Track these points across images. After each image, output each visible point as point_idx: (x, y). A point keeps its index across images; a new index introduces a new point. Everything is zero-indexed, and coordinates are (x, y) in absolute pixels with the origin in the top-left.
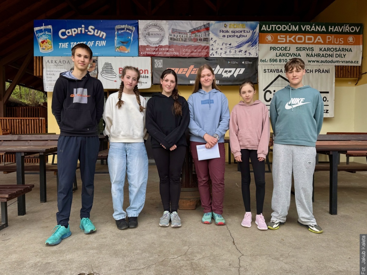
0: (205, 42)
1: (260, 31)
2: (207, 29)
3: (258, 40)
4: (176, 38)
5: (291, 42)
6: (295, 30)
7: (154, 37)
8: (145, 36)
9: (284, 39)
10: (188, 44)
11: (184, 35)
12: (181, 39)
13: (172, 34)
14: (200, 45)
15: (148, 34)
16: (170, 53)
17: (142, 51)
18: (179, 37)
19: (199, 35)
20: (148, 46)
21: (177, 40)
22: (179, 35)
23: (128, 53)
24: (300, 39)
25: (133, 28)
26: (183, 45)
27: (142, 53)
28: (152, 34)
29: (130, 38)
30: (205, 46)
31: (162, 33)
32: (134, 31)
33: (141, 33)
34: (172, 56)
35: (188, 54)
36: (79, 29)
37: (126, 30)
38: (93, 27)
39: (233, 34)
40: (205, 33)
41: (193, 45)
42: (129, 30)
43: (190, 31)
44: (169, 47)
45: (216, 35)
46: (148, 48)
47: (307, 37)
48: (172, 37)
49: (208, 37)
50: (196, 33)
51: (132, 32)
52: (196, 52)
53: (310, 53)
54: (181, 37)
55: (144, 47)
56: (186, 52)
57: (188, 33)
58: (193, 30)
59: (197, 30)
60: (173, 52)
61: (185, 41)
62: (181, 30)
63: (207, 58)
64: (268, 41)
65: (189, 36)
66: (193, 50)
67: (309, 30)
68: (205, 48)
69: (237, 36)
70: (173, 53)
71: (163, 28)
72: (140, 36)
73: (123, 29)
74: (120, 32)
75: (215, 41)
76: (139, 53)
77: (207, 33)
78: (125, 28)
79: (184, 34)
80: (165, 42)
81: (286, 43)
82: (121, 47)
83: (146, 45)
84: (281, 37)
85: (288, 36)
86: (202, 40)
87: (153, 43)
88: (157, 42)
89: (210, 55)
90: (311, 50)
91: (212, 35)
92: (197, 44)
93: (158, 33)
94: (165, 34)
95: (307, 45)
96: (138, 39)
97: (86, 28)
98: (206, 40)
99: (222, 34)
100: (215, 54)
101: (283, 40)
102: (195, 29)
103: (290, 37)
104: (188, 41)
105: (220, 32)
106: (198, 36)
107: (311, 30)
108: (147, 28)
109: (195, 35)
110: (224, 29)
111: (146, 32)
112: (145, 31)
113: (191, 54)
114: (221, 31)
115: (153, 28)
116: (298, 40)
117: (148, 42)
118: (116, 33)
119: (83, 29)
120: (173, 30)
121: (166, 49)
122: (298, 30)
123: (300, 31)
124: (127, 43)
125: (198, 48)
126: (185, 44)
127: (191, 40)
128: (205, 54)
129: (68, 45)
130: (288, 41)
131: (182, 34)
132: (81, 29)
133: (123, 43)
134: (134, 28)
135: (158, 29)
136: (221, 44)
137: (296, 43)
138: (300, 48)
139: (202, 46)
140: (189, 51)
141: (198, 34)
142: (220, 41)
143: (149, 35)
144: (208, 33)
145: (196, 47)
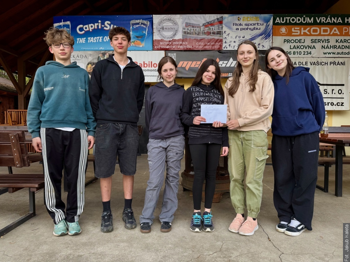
0: (219, 35)
1: (274, 24)
2: (221, 22)
3: (271, 32)
4: (189, 32)
5: (305, 34)
6: (310, 22)
7: (168, 31)
8: (159, 31)
9: (299, 31)
10: (201, 37)
11: (197, 29)
12: (195, 32)
13: (186, 28)
14: (214, 38)
15: (162, 28)
16: (184, 47)
17: (156, 45)
18: (192, 31)
19: (213, 28)
20: (162, 40)
21: (191, 34)
22: (192, 29)
23: (142, 47)
24: (315, 31)
25: (147, 22)
26: (196, 38)
27: (156, 47)
28: (166, 29)
29: (144, 32)
30: (218, 40)
31: (176, 27)
32: (148, 25)
33: (156, 28)
34: (186, 49)
35: (201, 47)
36: (96, 24)
37: (141, 25)
38: (109, 22)
39: (246, 27)
40: (218, 26)
41: (206, 38)
42: (144, 24)
43: (203, 25)
44: (183, 41)
45: (230, 28)
46: (162, 42)
47: (322, 29)
48: (186, 30)
49: (221, 30)
50: (210, 26)
51: (146, 27)
52: (209, 45)
53: (326, 44)
54: (194, 31)
55: (159, 41)
56: (199, 45)
57: (202, 26)
58: (207, 24)
59: (211, 24)
60: (186, 45)
61: (198, 34)
62: (194, 24)
63: (220, 51)
64: (283, 33)
65: (202, 30)
66: (206, 43)
67: (325, 22)
68: (218, 41)
69: (250, 29)
70: (186, 47)
71: (177, 22)
72: (155, 31)
73: (138, 24)
74: (135, 27)
75: (228, 34)
76: (154, 47)
77: (220, 27)
78: (140, 23)
79: (198, 27)
80: (179, 36)
81: (300, 35)
82: (135, 42)
83: (160, 39)
84: (295, 30)
85: (302, 28)
86: (215, 33)
87: (167, 37)
88: (171, 36)
89: (223, 48)
90: (326, 41)
91: (225, 29)
92: (210, 37)
93: (172, 27)
94: (179, 27)
95: (322, 37)
96: (153, 33)
97: (103, 23)
98: (219, 33)
99: (235, 27)
100: (228, 46)
101: (297, 32)
102: (208, 23)
103: (304, 29)
104: (201, 35)
105: (233, 26)
106: (211, 30)
107: (327, 22)
108: (161, 23)
109: (208, 28)
110: (238, 22)
111: (160, 27)
112: (160, 25)
113: (205, 47)
114: (234, 24)
115: (167, 22)
116: (313, 32)
117: (162, 36)
118: (131, 28)
119: (100, 24)
120: (187, 23)
121: (179, 43)
122: (312, 22)
123: (315, 23)
124: (141, 38)
125: (211, 41)
126: (198, 37)
127: (205, 33)
128: (218, 47)
129: (85, 40)
130: (302, 34)
131: (195, 28)
132: (97, 24)
133: (137, 37)
134: (149, 23)
135: (172, 23)
136: (234, 37)
137: (311, 35)
138: (315, 40)
139: (215, 40)
140: (202, 44)
141: (211, 28)
142: (233, 34)
143: (163, 30)
144: (222, 26)
145: (209, 41)
